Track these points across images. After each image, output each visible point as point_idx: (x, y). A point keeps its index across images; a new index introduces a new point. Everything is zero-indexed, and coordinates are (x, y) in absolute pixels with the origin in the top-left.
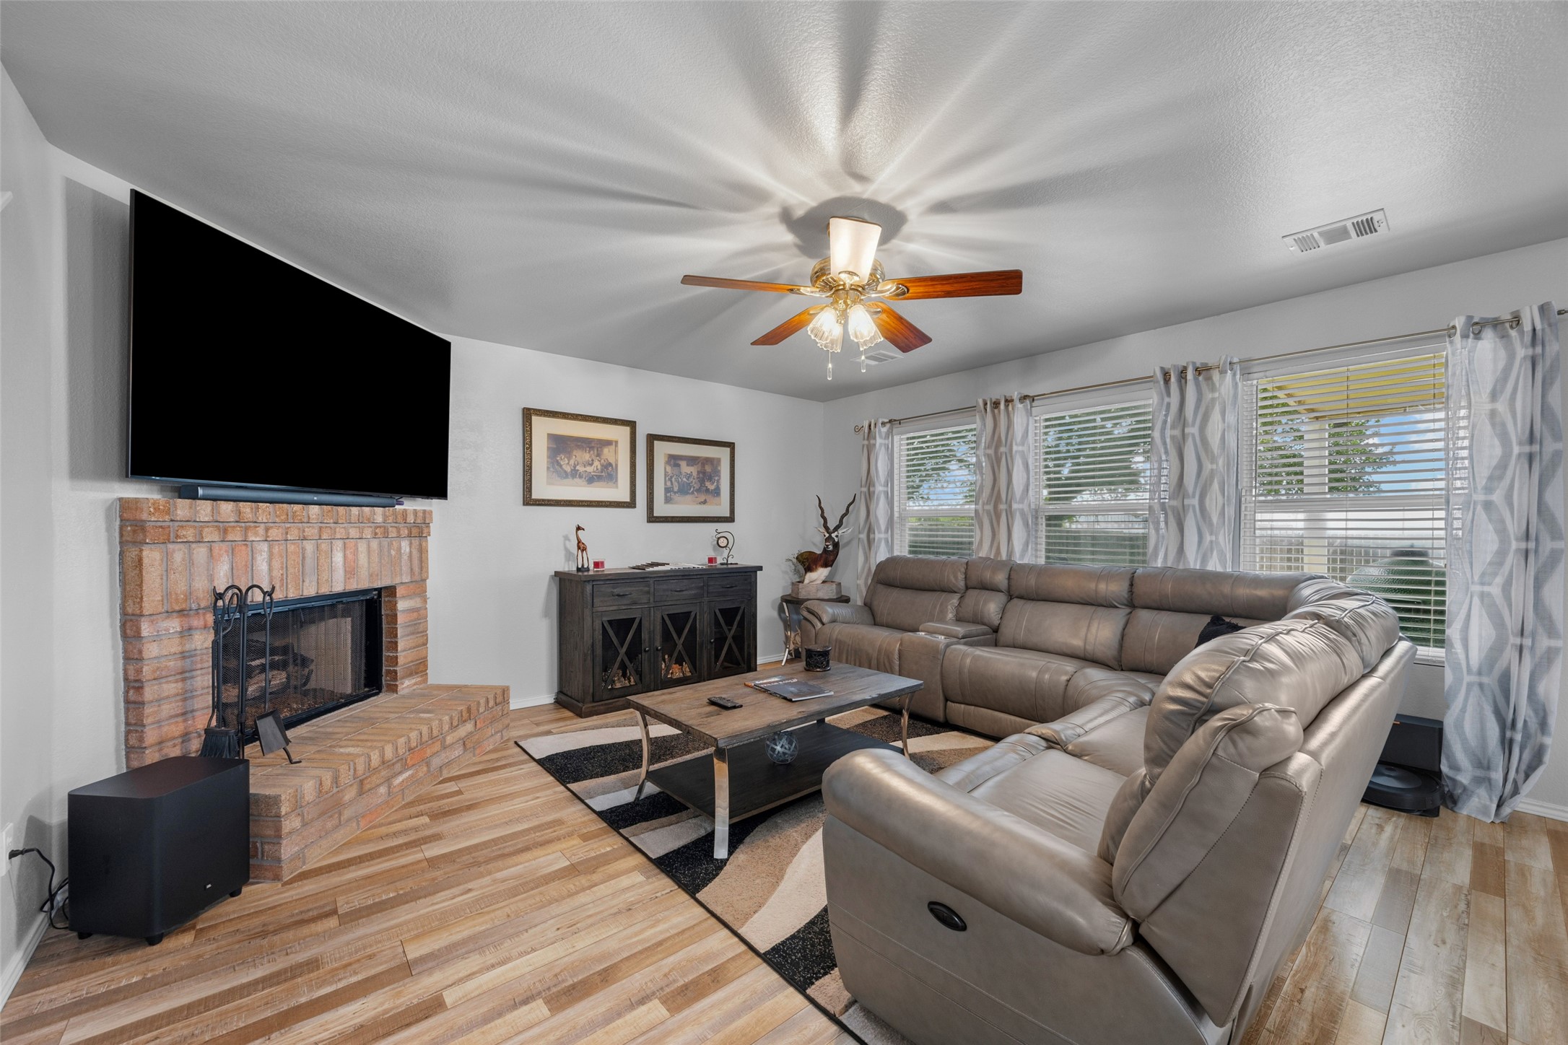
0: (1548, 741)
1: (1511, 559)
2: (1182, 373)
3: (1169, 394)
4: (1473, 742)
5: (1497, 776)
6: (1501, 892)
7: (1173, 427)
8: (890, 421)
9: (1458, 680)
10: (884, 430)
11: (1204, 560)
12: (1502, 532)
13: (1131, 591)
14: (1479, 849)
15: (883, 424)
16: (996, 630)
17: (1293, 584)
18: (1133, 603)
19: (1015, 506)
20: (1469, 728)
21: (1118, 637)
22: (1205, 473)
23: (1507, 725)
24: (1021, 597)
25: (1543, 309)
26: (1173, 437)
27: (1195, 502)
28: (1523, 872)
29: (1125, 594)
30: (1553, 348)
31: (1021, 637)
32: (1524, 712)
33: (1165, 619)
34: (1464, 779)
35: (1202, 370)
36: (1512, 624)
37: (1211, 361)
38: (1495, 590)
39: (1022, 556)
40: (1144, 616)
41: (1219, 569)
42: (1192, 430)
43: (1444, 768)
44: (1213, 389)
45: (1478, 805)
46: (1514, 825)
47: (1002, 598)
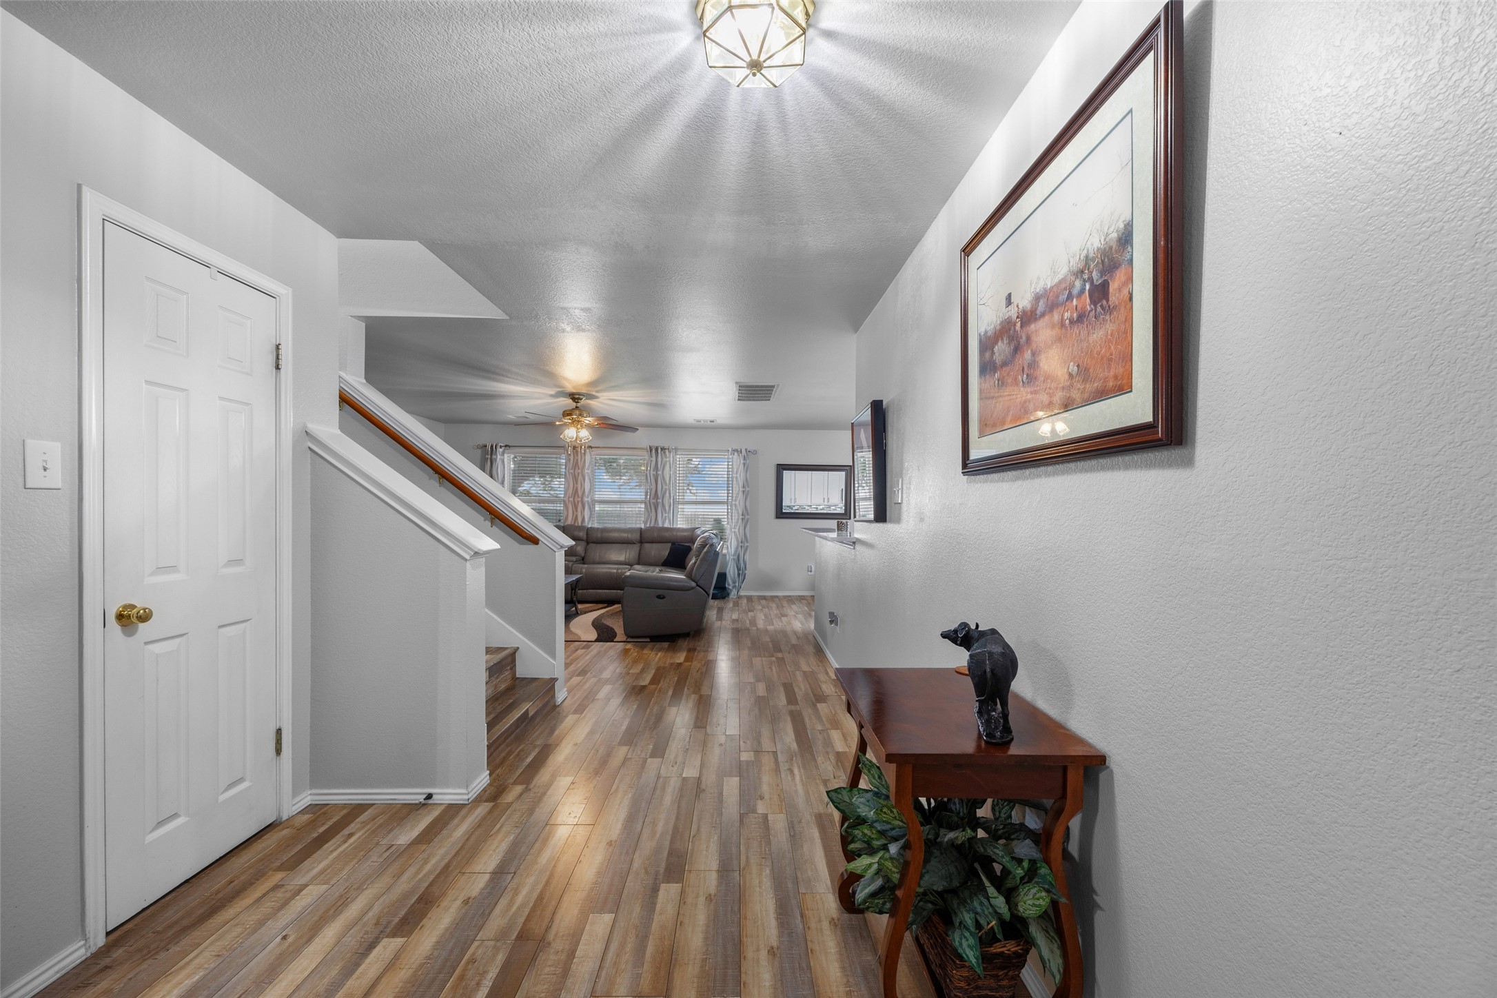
0: (746, 572)
1: (740, 521)
2: (657, 449)
3: (651, 457)
4: (732, 576)
5: (737, 584)
6: (738, 606)
7: (654, 471)
8: (506, 446)
9: (729, 558)
10: (501, 450)
11: (663, 523)
12: (738, 513)
13: (641, 537)
14: (734, 602)
15: (501, 447)
16: (583, 559)
17: (694, 529)
18: (641, 542)
19: (586, 499)
20: (732, 573)
21: (638, 555)
22: (664, 489)
23: (739, 570)
24: (593, 543)
25: (746, 450)
26: (653, 475)
27: (661, 501)
28: (742, 603)
29: (639, 538)
30: (748, 461)
31: (597, 559)
32: (742, 565)
33: (655, 546)
34: (730, 588)
35: (663, 449)
36: (740, 540)
37: (666, 447)
38: (737, 530)
39: (588, 523)
40: (647, 546)
41: (669, 526)
42: (660, 473)
43: (727, 586)
44: (666, 457)
45: (733, 594)
46: (739, 597)
47: (584, 543)
